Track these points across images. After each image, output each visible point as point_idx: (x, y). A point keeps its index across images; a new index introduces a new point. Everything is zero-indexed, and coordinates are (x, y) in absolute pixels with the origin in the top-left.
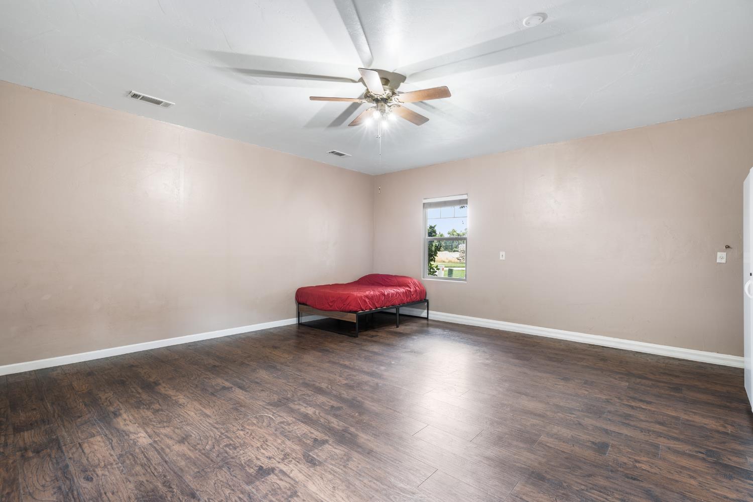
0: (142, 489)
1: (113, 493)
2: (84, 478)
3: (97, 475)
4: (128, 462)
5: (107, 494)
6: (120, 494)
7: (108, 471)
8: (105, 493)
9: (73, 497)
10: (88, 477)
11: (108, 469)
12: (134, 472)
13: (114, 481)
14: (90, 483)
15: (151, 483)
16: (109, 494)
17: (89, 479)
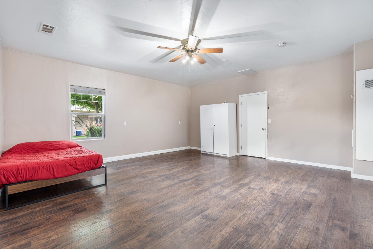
0: (305, 213)
1: (315, 219)
2: (319, 231)
3: (314, 228)
4: (298, 223)
5: (316, 220)
6: (313, 217)
7: (308, 226)
8: (317, 220)
9: (328, 227)
10: (318, 230)
11: (308, 227)
12: (301, 219)
13: (310, 221)
14: (319, 227)
15: (301, 213)
16: (316, 219)
17: (318, 229)
